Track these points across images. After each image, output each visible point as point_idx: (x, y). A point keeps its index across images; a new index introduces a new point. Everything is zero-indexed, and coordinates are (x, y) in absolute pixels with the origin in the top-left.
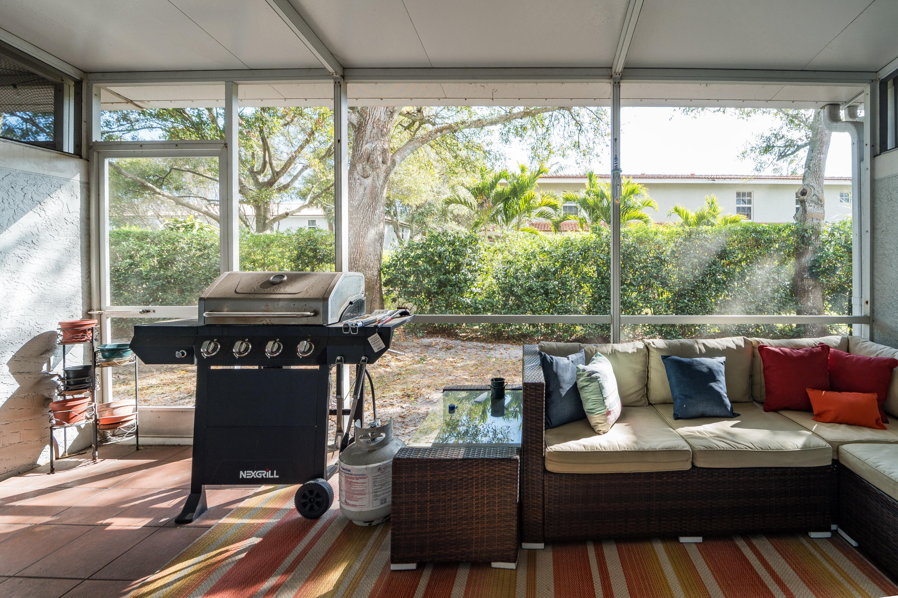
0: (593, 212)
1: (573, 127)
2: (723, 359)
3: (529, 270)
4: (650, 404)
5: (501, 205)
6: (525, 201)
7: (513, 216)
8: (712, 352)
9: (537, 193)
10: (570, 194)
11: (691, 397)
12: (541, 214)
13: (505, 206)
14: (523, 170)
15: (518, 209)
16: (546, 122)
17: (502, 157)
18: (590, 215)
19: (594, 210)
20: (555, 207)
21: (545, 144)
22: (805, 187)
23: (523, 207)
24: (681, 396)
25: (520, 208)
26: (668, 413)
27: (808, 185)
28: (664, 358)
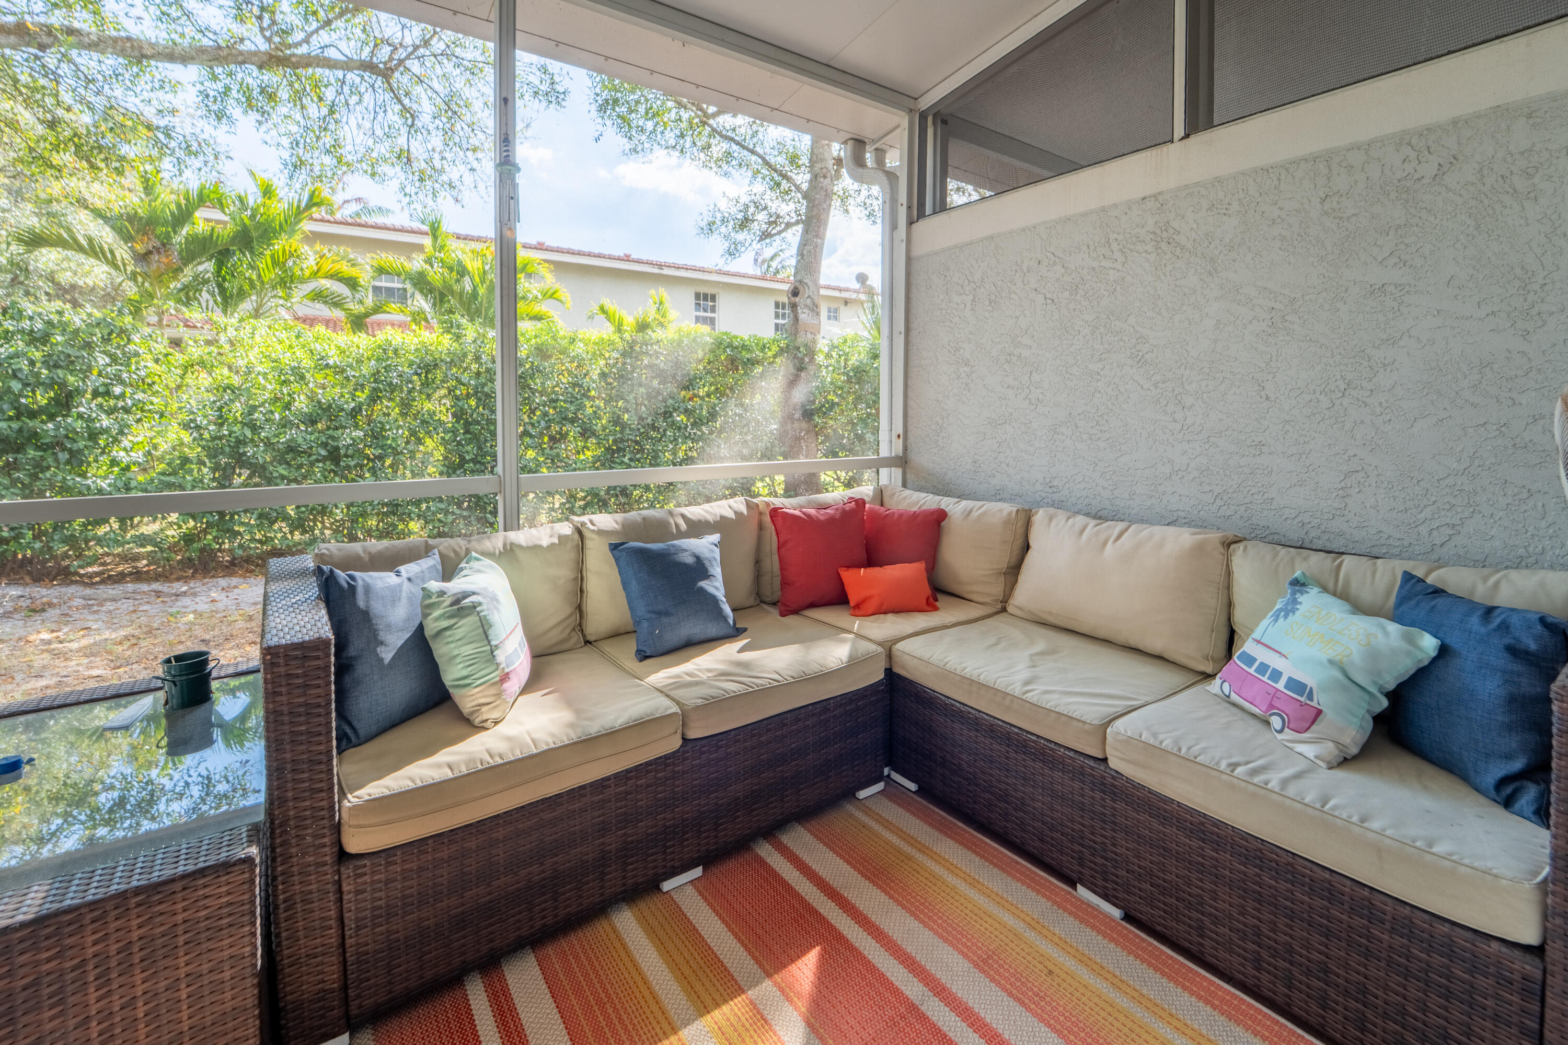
0: (441, 301)
1: (393, 116)
2: (716, 538)
3: (287, 406)
4: (587, 642)
5: (207, 267)
6: (275, 262)
7: (242, 294)
8: (697, 528)
9: (306, 247)
10: (389, 259)
11: (667, 614)
12: (318, 296)
13: (219, 271)
14: (267, 192)
15: (254, 277)
16: (330, 94)
17: (208, 151)
18: (434, 305)
19: (442, 296)
20: (352, 283)
21: (328, 140)
23: (270, 275)
24: (649, 616)
25: (259, 276)
26: (625, 651)
27: (800, 282)
28: (614, 547)
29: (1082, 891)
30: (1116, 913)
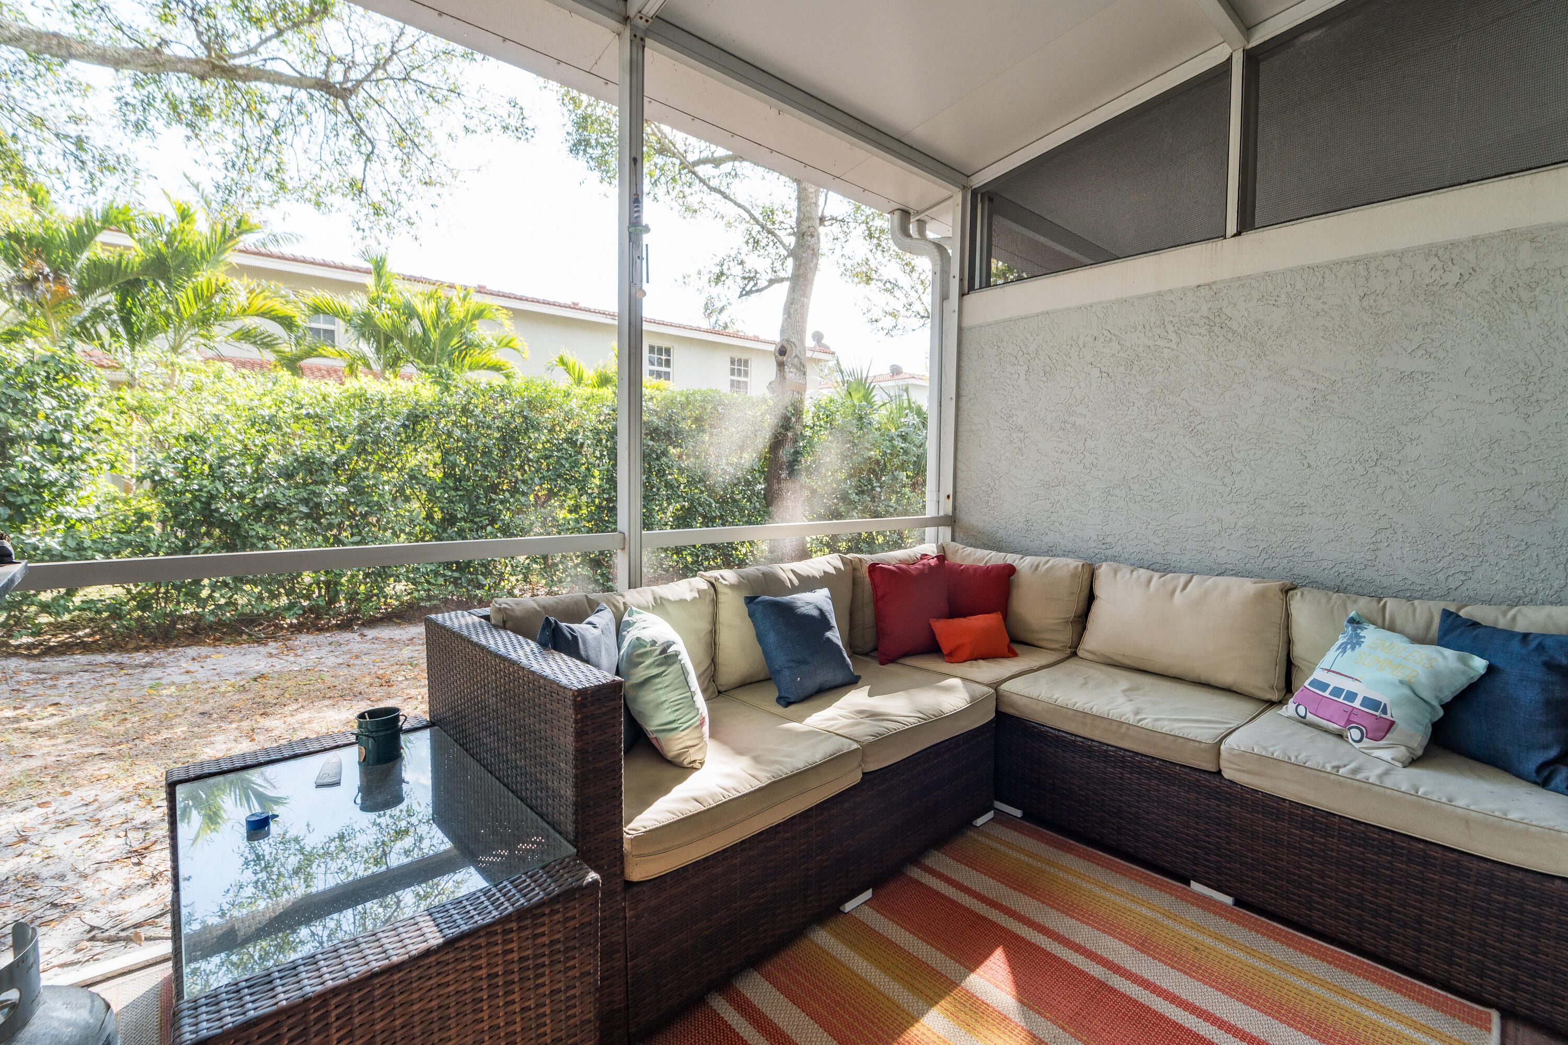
2: (826, 591)
4: (719, 692)
8: (808, 583)
11: (805, 662)
20: (287, 323)
22: (785, 344)
24: (790, 664)
26: (767, 697)
27: (788, 341)
28: (750, 601)
29: (1195, 886)
30: (1228, 900)
